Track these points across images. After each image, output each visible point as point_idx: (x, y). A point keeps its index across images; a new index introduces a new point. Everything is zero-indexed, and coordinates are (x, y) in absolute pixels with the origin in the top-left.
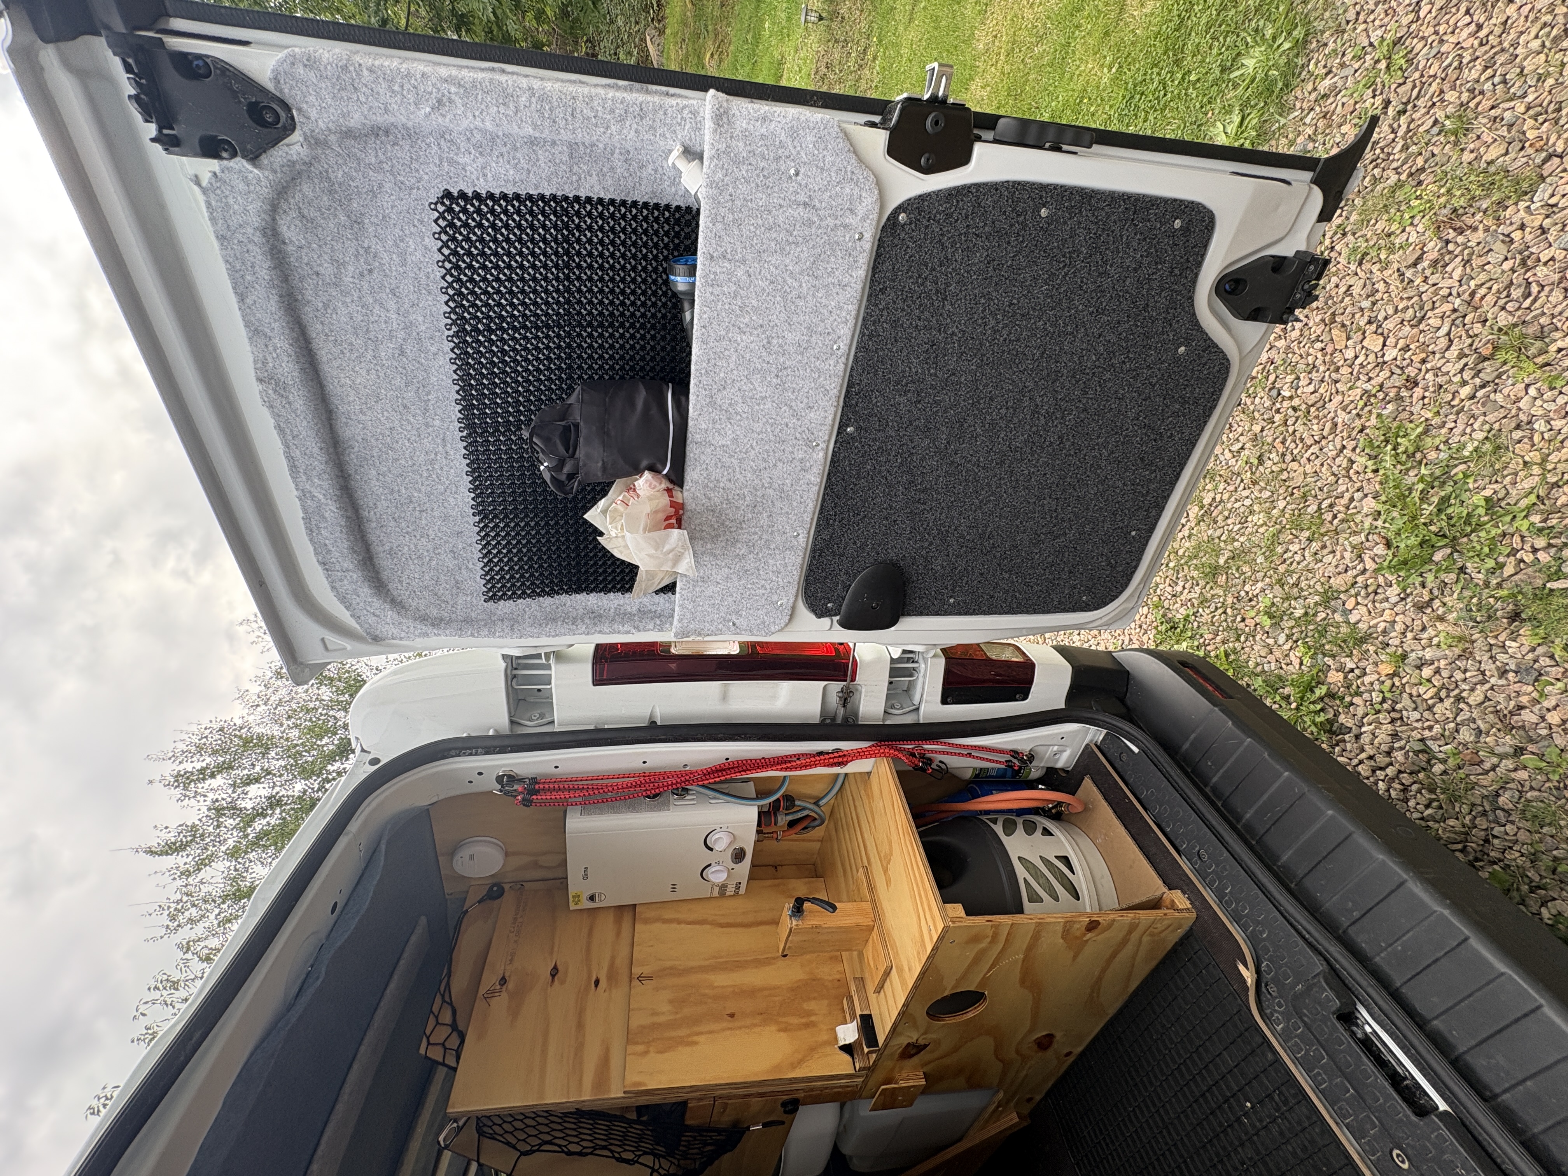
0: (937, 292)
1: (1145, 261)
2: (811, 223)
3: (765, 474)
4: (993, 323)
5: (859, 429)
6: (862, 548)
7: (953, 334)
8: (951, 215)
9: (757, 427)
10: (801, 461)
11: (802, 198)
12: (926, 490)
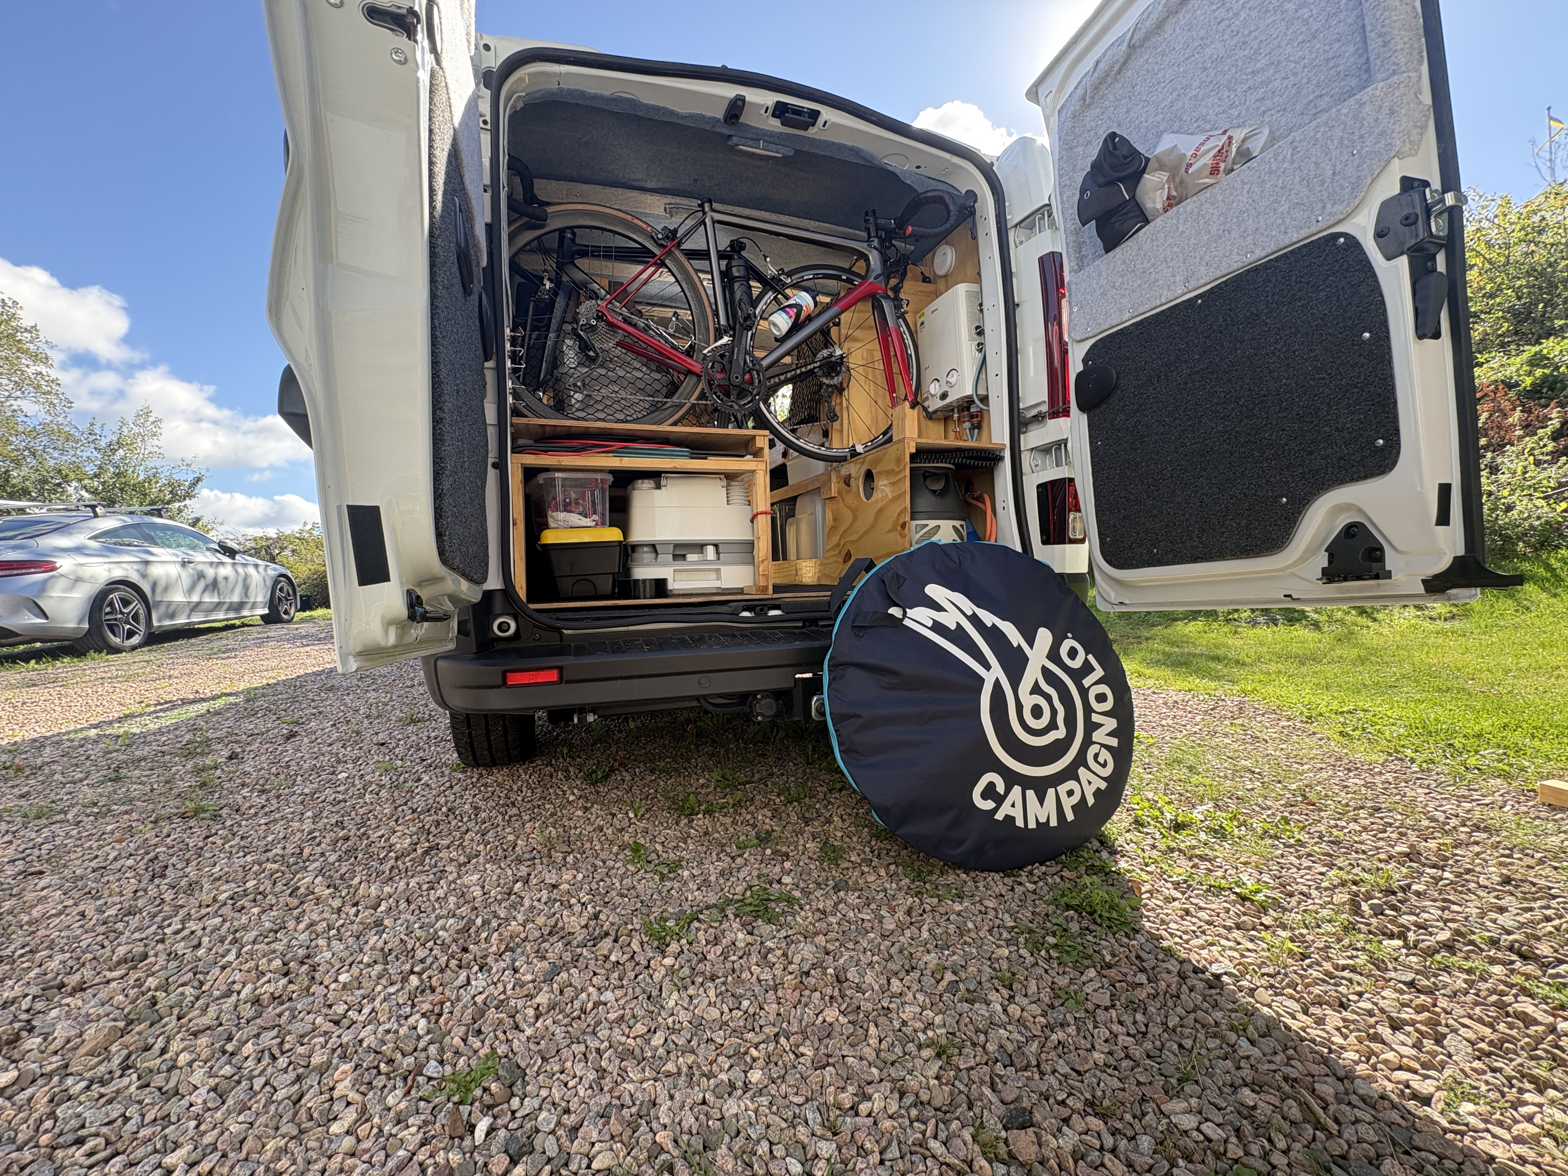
0: (1293, 295)
1: (1345, 433)
2: (1322, 185)
3: (1164, 265)
4: (1279, 347)
5: (1200, 306)
6: (1127, 359)
7: (1266, 324)
8: (1347, 270)
9: (1192, 241)
10: (1175, 282)
11: (1338, 168)
12: (1166, 376)
